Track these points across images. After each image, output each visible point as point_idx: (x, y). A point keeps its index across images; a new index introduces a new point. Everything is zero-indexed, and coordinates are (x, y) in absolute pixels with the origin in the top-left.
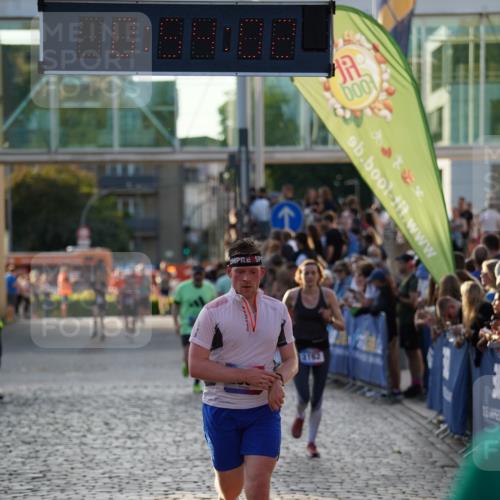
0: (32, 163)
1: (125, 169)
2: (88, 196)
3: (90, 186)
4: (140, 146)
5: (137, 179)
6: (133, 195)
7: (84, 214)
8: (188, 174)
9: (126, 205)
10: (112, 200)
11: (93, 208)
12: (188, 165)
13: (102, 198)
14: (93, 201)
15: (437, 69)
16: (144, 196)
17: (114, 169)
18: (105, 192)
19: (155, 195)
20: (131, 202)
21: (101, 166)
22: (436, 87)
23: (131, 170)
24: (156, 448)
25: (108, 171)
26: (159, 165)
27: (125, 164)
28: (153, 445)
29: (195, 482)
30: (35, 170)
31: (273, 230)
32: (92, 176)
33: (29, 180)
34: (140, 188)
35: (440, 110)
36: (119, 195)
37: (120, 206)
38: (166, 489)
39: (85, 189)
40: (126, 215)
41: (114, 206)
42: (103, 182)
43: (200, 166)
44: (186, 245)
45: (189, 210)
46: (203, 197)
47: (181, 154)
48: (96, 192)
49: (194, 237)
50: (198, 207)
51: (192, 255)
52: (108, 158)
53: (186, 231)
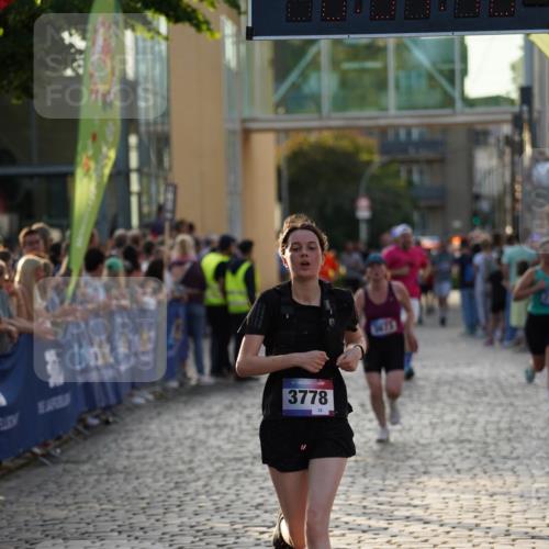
0: (309, 130)
1: (409, 134)
2: (369, 163)
3: (370, 152)
4: (426, 108)
5: (423, 143)
6: (417, 162)
7: (364, 184)
8: (477, 136)
9: (410, 172)
10: (394, 167)
11: (374, 177)
12: (479, 127)
13: (384, 165)
14: (374, 169)
16: (430, 162)
17: (397, 135)
18: (386, 158)
19: (442, 161)
20: (415, 169)
21: (383, 131)
23: (415, 134)
24: (410, 430)
25: (391, 135)
26: (446, 128)
27: (409, 129)
28: (407, 427)
29: (445, 465)
30: (313, 138)
32: (373, 142)
33: (306, 147)
34: (424, 154)
36: (403, 162)
37: (403, 175)
38: (413, 472)
39: (364, 157)
40: (410, 183)
41: (397, 174)
42: (385, 149)
43: (491, 128)
44: (475, 214)
45: (478, 177)
46: (494, 162)
47: (462, 117)
48: (377, 159)
49: (485, 206)
50: (489, 172)
51: (483, 225)
52: (382, 122)
53: (477, 197)
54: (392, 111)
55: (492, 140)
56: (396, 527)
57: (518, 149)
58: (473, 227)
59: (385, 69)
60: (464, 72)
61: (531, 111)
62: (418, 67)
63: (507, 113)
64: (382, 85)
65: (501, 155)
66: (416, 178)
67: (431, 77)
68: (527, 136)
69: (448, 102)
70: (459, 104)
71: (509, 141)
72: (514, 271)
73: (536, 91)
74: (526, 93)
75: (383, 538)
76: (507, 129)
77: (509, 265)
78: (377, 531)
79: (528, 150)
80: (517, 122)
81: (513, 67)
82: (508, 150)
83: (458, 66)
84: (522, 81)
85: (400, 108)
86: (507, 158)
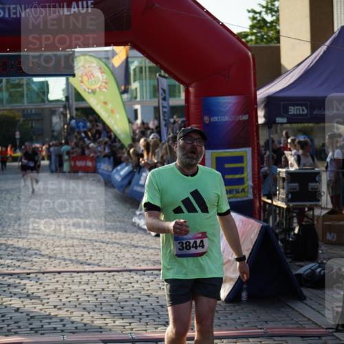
1: (31, 111)
2: (19, 121)
3: (19, 117)
4: (37, 103)
5: (36, 114)
6: (34, 120)
7: (17, 127)
8: (53, 112)
9: (32, 123)
10: (27, 122)
11: (21, 125)
12: (53, 109)
13: (24, 121)
14: (21, 122)
15: (135, 75)
16: (38, 120)
17: (28, 111)
18: (24, 119)
19: (42, 120)
20: (34, 122)
21: (23, 110)
22: (135, 81)
23: (33, 111)
25: (26, 112)
26: (43, 109)
27: (31, 109)
31: (77, 130)
32: (20, 114)
34: (36, 117)
35: (136, 89)
36: (30, 120)
37: (30, 124)
39: (17, 119)
40: (32, 127)
41: (28, 124)
42: (24, 116)
43: (57, 109)
44: (53, 136)
45: (53, 125)
46: (58, 120)
47: (48, 106)
48: (22, 119)
49: (55, 134)
50: (57, 123)
51: (55, 140)
52: (23, 107)
53: (53, 131)
54: (26, 104)
55: (57, 113)
56: (29, 236)
57: (65, 116)
58: (52, 141)
59: (23, 91)
60: (48, 92)
61: (69, 104)
62: (34, 90)
63: (61, 105)
64: (22, 96)
65: (60, 118)
66: (34, 125)
67: (38, 94)
68: (68, 112)
69: (43, 101)
70: (47, 102)
71: (62, 113)
72: (65, 154)
73: (70, 97)
74: (67, 98)
75: (25, 240)
76: (62, 110)
77: (63, 152)
78: (23, 238)
79: (68, 116)
80: (65, 107)
81: (63, 90)
82: (62, 116)
83: (46, 90)
84: (65, 95)
85: (28, 103)
86: (62, 119)
